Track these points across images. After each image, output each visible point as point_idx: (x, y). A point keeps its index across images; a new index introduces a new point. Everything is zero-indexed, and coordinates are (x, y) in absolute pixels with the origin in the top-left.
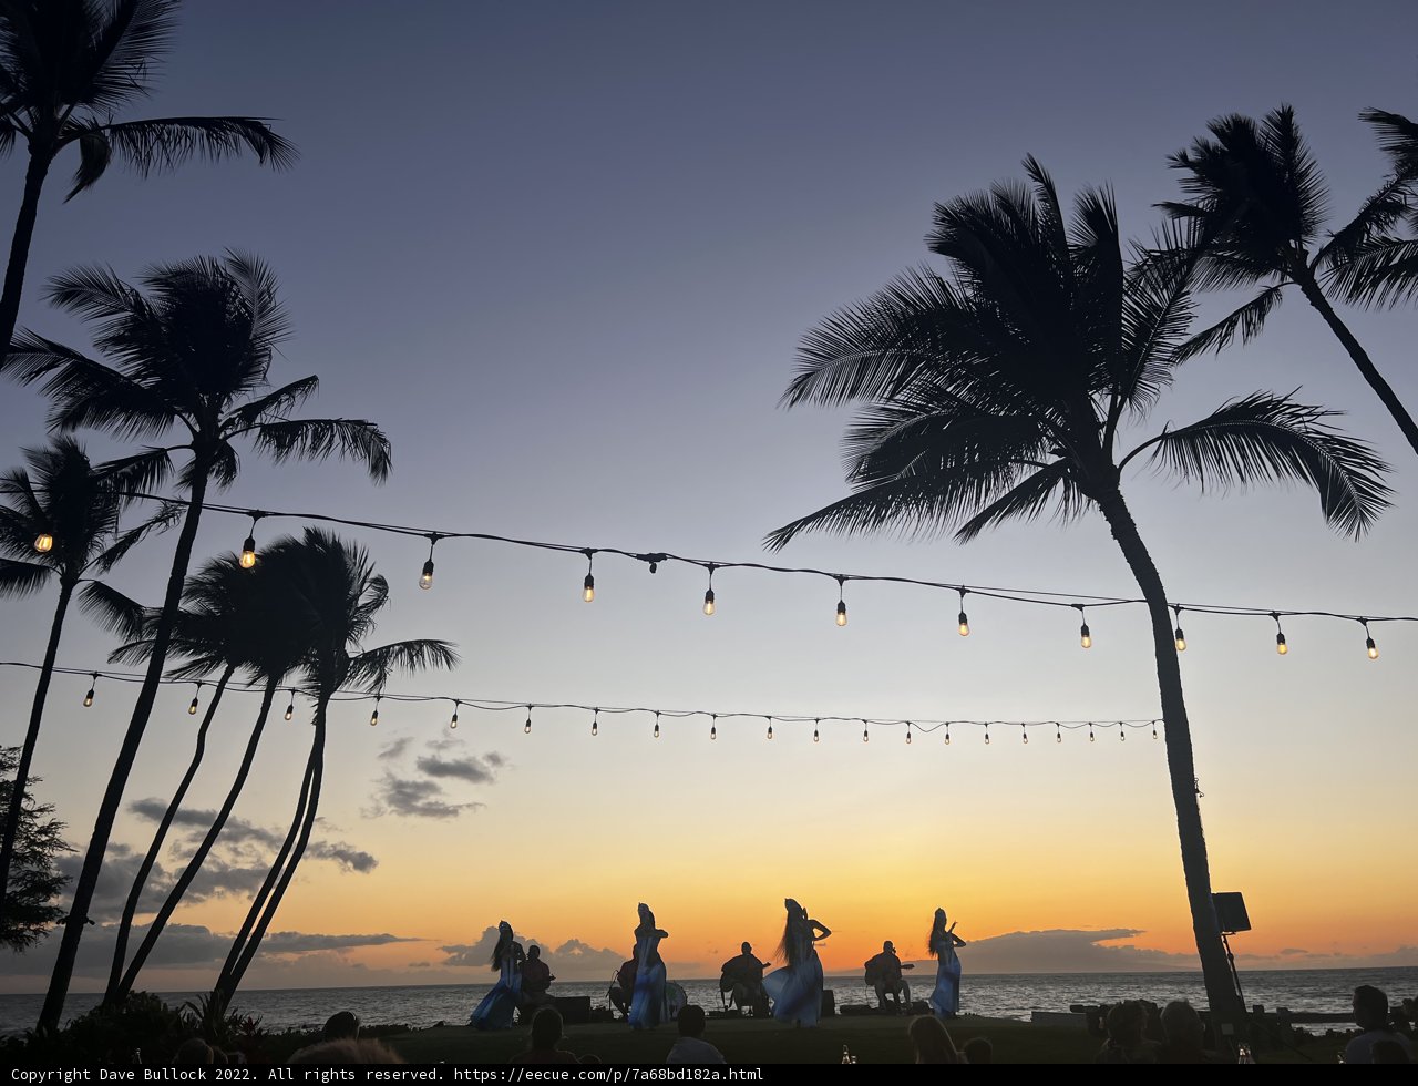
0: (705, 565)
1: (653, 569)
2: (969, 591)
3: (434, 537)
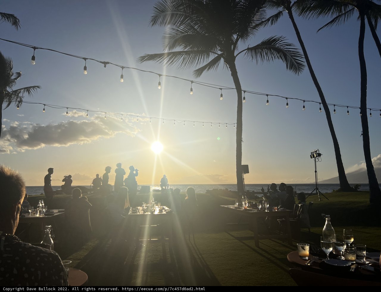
0: (121, 67)
1: (105, 66)
2: (194, 82)
3: (35, 48)
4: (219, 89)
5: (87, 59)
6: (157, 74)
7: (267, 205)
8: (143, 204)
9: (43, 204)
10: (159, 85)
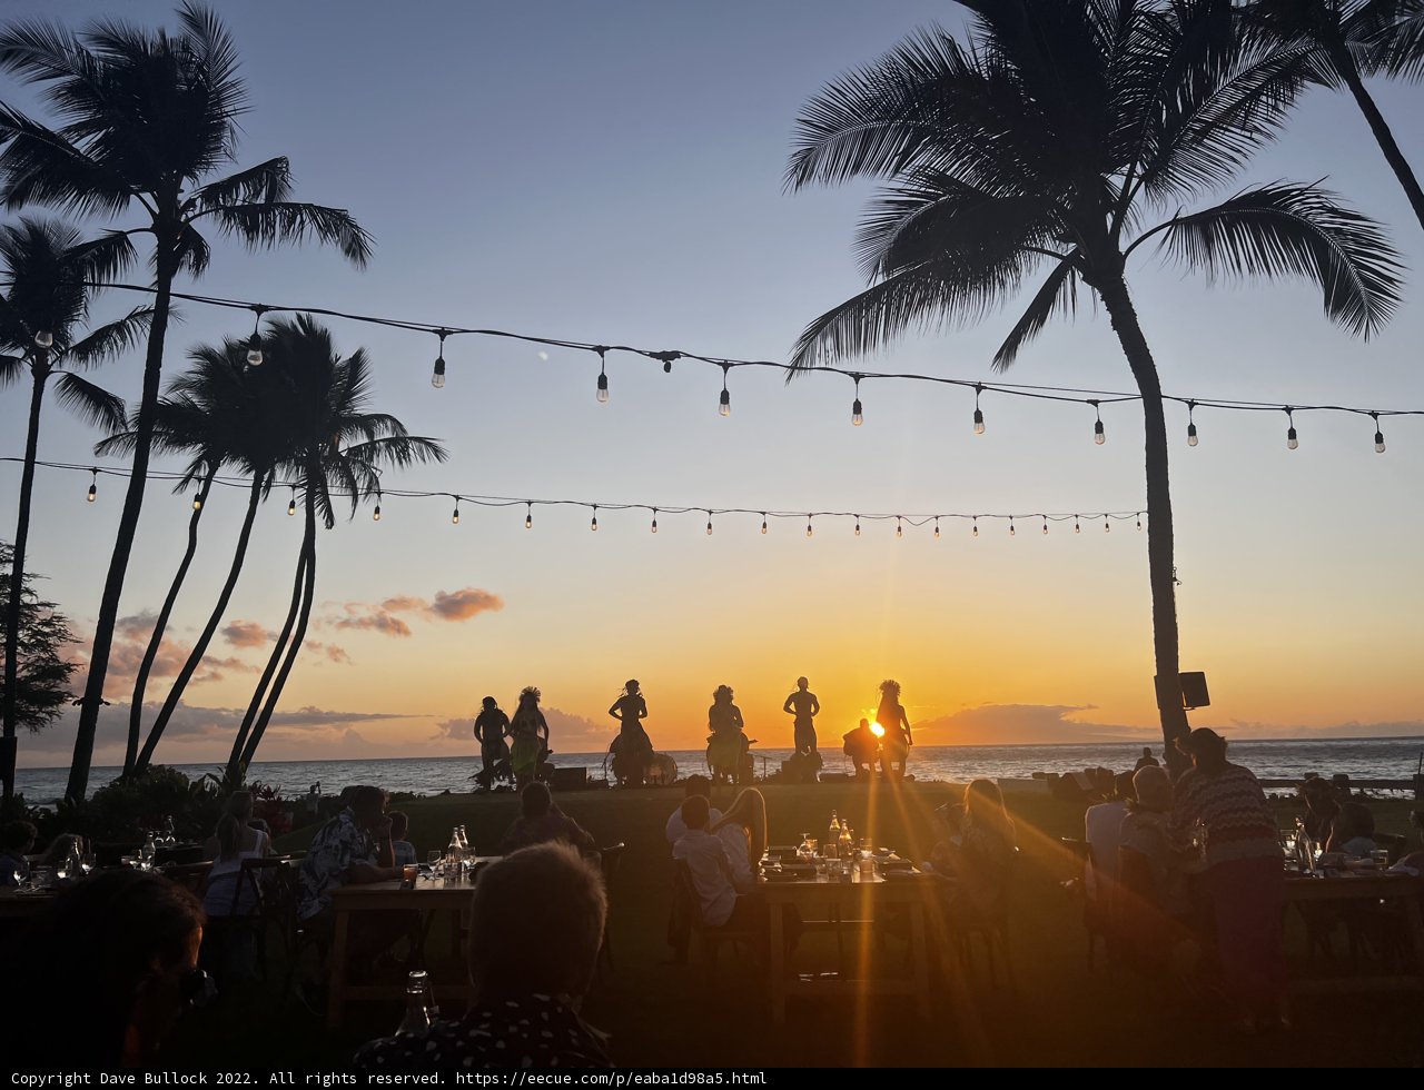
0: (719, 364)
1: (667, 368)
2: (985, 388)
3: (443, 333)
4: (1088, 402)
5: (608, 348)
6: (845, 373)
10: (854, 413)
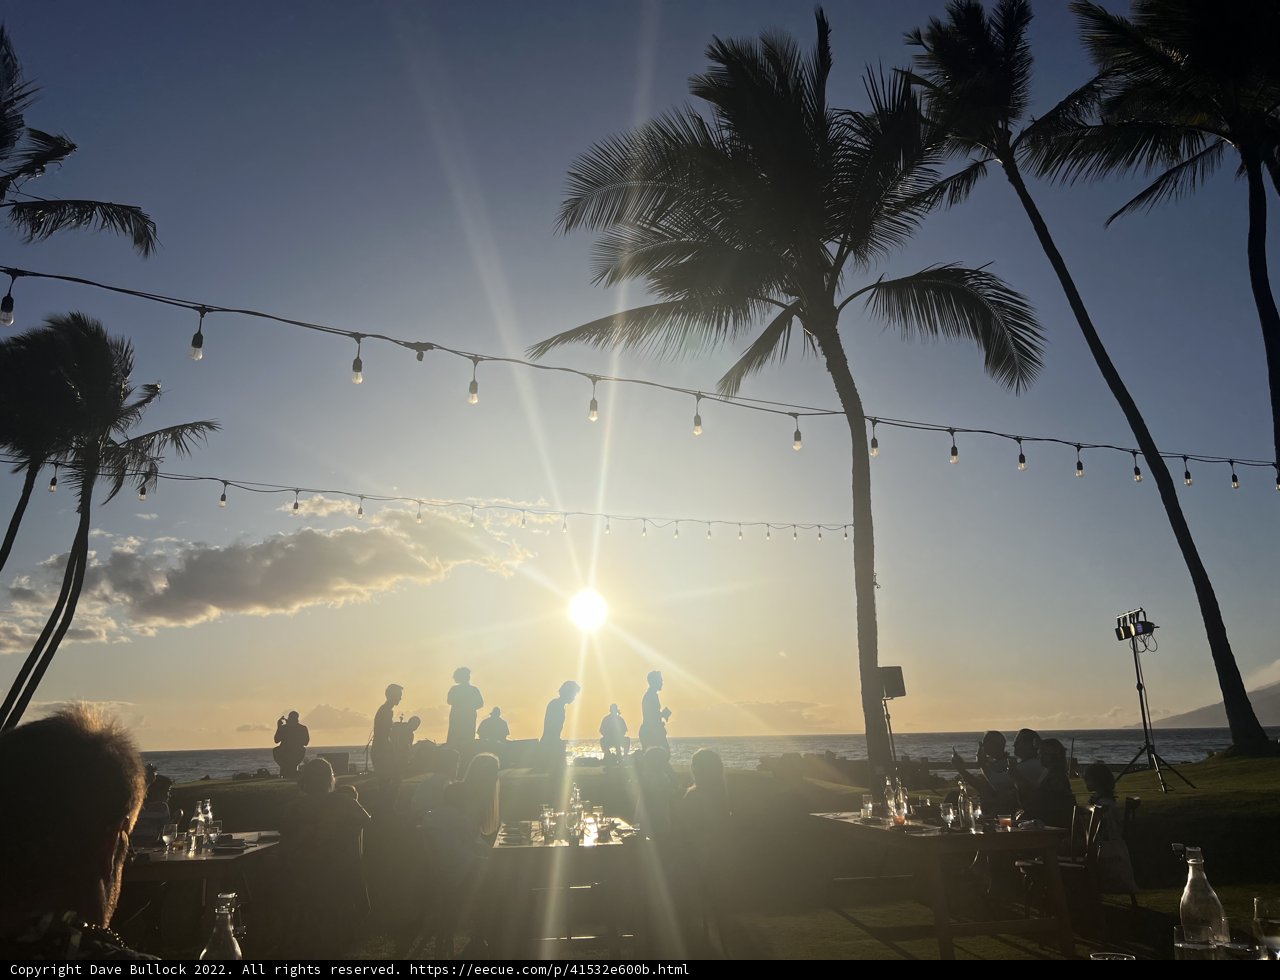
0: (470, 358)
1: (420, 357)
2: (704, 396)
3: (203, 310)
4: (790, 414)
5: (364, 336)
6: (583, 374)
7: (975, 809)
8: (544, 812)
9: (210, 815)
10: (591, 408)
